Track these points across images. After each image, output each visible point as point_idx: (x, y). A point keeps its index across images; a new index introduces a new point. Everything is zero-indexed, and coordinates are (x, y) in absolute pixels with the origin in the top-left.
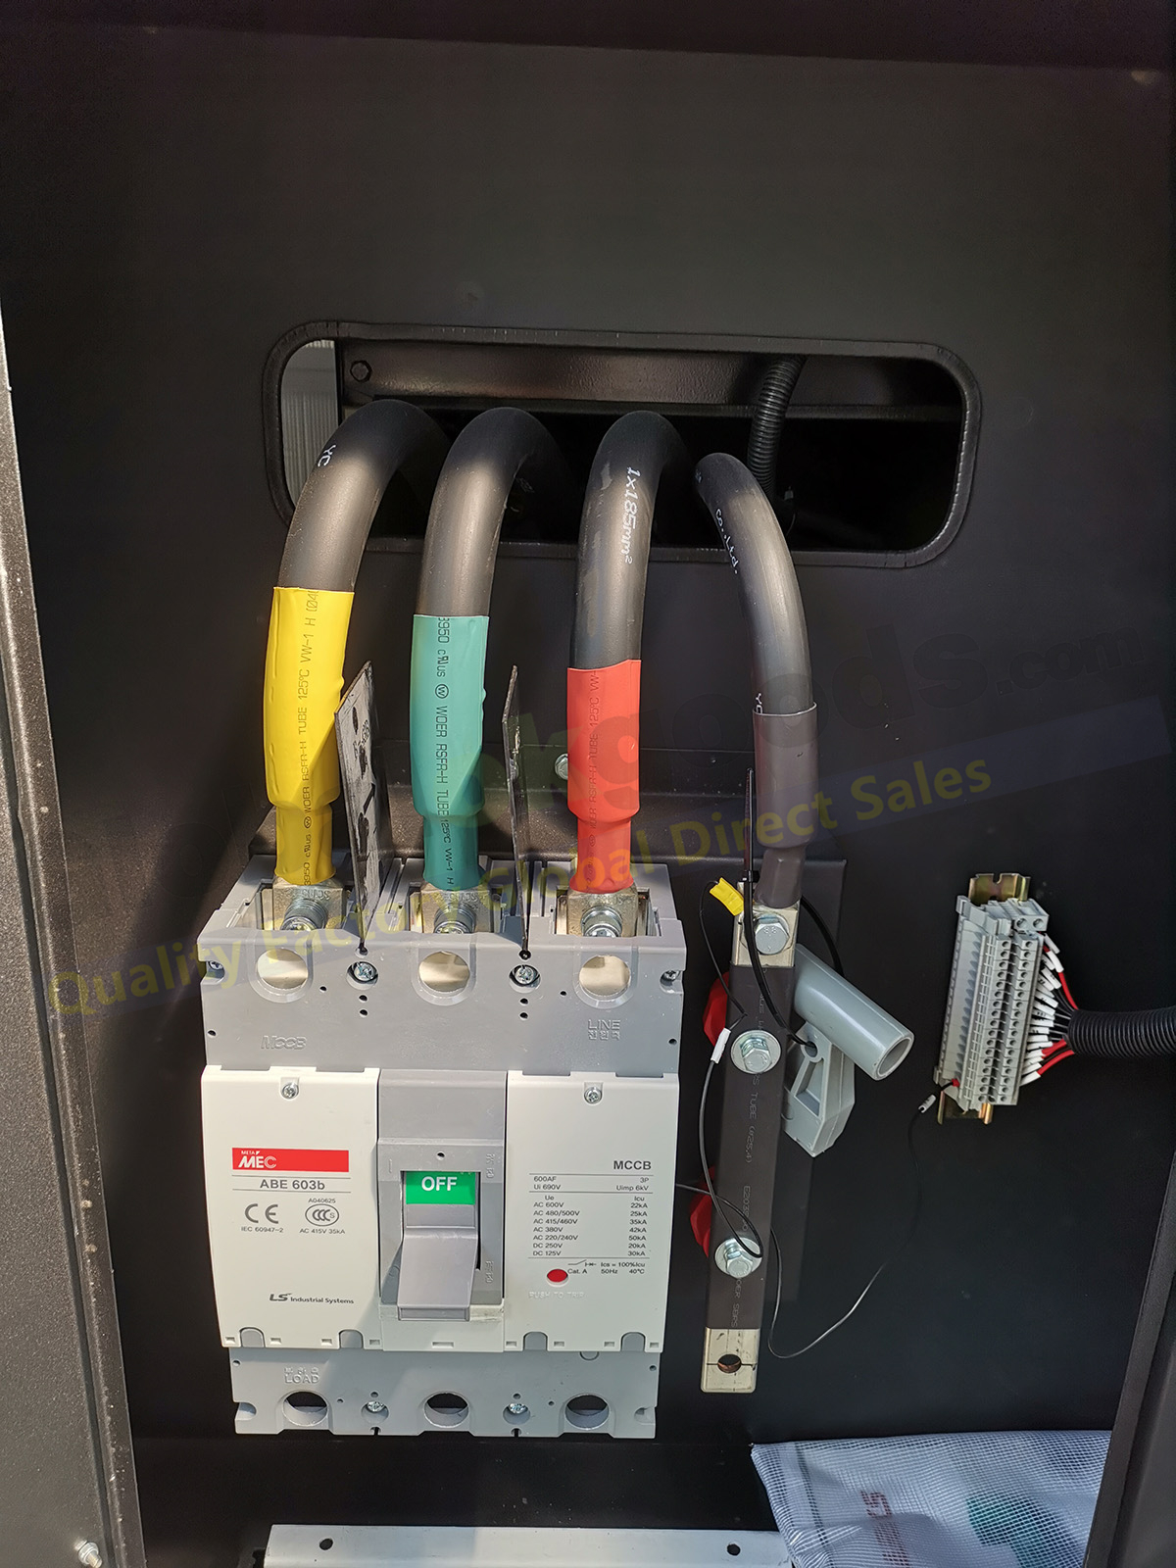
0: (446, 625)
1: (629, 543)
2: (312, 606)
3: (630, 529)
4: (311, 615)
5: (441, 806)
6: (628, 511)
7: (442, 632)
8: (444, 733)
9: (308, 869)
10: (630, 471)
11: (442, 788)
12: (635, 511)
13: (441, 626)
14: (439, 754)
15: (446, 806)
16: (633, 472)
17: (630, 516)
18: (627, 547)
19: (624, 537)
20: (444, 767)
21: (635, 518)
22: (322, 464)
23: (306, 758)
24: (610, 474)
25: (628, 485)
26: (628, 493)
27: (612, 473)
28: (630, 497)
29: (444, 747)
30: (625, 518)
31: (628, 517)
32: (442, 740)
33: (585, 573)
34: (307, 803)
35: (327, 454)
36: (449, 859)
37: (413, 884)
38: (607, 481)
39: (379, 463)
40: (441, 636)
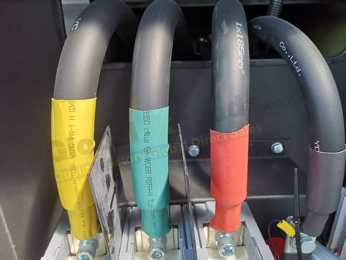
0: (148, 115)
1: (242, 63)
2: (72, 109)
3: (242, 55)
4: (72, 114)
5: (150, 206)
6: (239, 45)
7: (146, 119)
8: (149, 172)
9: (85, 234)
10: (237, 24)
11: (150, 198)
12: (243, 45)
13: (145, 115)
14: (148, 182)
15: (152, 206)
16: (238, 24)
17: (242, 48)
18: (242, 65)
19: (240, 59)
20: (151, 188)
21: (243, 49)
22: (74, 29)
23: (77, 188)
24: (227, 26)
25: (237, 31)
26: (238, 36)
27: (228, 25)
28: (240, 38)
29: (150, 178)
30: (239, 49)
31: (240, 49)
32: (149, 175)
33: (219, 80)
34: (80, 208)
35: (76, 23)
36: (155, 226)
37: (137, 226)
38: (226, 30)
39: (105, 26)
40: (146, 121)
